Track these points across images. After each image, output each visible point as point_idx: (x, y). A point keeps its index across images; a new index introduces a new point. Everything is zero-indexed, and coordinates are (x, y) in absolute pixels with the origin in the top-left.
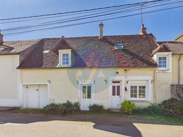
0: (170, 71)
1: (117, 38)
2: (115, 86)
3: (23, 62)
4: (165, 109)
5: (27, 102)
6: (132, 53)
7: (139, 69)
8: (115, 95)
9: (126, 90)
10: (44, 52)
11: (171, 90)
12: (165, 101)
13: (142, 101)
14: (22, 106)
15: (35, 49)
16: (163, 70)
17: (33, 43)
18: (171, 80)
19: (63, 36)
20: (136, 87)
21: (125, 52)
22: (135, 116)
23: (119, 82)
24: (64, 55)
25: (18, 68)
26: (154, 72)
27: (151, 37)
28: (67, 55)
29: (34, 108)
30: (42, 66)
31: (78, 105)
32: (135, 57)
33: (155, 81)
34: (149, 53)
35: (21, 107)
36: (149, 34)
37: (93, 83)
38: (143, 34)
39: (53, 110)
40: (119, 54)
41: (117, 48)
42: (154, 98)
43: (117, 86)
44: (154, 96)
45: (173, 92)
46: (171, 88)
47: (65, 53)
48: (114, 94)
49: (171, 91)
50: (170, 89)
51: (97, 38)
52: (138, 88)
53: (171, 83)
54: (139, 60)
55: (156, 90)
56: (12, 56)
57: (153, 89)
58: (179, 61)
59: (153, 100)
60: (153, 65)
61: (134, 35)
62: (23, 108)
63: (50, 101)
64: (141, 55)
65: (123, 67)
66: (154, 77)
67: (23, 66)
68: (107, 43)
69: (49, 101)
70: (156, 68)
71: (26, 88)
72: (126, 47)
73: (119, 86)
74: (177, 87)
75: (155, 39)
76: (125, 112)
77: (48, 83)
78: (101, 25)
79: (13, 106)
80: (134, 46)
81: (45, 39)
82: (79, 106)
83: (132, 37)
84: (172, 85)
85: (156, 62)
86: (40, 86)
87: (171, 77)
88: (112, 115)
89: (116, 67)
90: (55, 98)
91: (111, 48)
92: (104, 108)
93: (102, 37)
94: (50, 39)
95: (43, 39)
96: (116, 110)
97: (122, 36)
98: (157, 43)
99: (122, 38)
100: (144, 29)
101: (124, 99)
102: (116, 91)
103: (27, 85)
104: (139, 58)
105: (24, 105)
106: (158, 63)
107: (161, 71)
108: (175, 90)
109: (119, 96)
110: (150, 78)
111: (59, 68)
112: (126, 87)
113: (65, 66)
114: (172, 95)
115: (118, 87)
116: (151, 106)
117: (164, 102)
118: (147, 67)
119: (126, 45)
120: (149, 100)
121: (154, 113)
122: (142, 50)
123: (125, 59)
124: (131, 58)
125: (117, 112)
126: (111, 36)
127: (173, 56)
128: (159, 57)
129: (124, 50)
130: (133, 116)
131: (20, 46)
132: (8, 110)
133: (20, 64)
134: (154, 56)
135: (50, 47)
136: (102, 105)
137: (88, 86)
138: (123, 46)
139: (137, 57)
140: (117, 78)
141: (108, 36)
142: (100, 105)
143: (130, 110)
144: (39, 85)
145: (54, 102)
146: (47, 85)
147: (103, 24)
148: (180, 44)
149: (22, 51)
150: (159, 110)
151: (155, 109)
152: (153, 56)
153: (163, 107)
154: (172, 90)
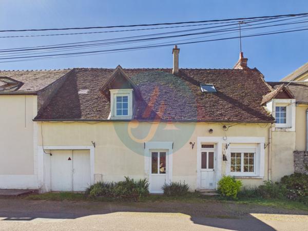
0: (293, 129)
1: (201, 73)
2: (206, 153)
3: (44, 109)
4: (288, 190)
5: (51, 179)
6: (231, 98)
7: (245, 125)
8: (206, 168)
9: (225, 158)
10: (79, 93)
11: (294, 159)
12: (286, 177)
13: (250, 178)
14: (43, 188)
15: (62, 87)
16: (281, 128)
17: (58, 76)
18: (295, 143)
19: (119, 65)
20: (239, 155)
21: (220, 97)
22: (245, 202)
23: (212, 146)
24: (119, 99)
25: (36, 119)
26: (269, 131)
27: (256, 73)
28: (126, 99)
29: (65, 190)
30: (80, 117)
31: (145, 185)
32: (236, 106)
33: (270, 144)
34: (257, 100)
35: (40, 189)
36: (253, 70)
37: (170, 148)
38: (242, 69)
39: (104, 193)
40: (211, 99)
41: (205, 90)
42: (268, 173)
43: (209, 153)
44: (269, 169)
45: (298, 162)
46: (294, 156)
47: (122, 95)
48: (204, 166)
49: (294, 161)
50: (292, 158)
51: (169, 72)
52: (242, 155)
53: (294, 148)
54: (243, 110)
55: (272, 159)
56: (23, 97)
57: (267, 158)
58: (306, 113)
59: (266, 175)
60: (267, 119)
61: (229, 70)
62: (44, 191)
63: (95, 179)
64: (246, 102)
65: (221, 122)
66: (269, 139)
67: (43, 116)
68: (186, 80)
69: (92, 177)
70: (272, 123)
71: (49, 155)
72: (220, 89)
73: (213, 153)
74: (305, 155)
75: (264, 77)
76: (227, 195)
77: (91, 148)
78: (176, 50)
79: (25, 188)
80: (232, 87)
81: (78, 69)
82: (147, 186)
83: (226, 72)
84: (296, 152)
85: (271, 115)
86: (74, 152)
87: (294, 138)
88: (207, 201)
89: (210, 121)
90: (103, 174)
91: (195, 89)
92: (188, 190)
93: (178, 71)
94: (86, 70)
95: (74, 69)
96: (209, 192)
97: (210, 69)
98: (267, 84)
99: (210, 73)
100: (244, 61)
101: (220, 174)
102: (208, 161)
103: (51, 150)
104: (244, 108)
105: (46, 185)
106: (274, 116)
107: (279, 129)
108: (302, 160)
109: (211, 170)
110: (263, 140)
111: (110, 121)
112: (224, 155)
113: (122, 117)
114: (295, 168)
115: (211, 154)
116: (265, 185)
117: (285, 179)
118: (258, 122)
119: (218, 85)
120: (261, 176)
121: (271, 197)
122: (246, 94)
123: (221, 108)
124: (230, 107)
125: (212, 196)
126: (192, 70)
127: (297, 105)
128: (276, 107)
129: (217, 93)
130: (241, 202)
131: (34, 79)
132: (19, 195)
133: (38, 112)
134: (267, 105)
135: (88, 84)
136: (186, 184)
137: (161, 153)
138: (214, 86)
139: (241, 105)
140: (209, 140)
141: (187, 69)
142: (182, 184)
143: (236, 191)
144: (73, 150)
145: (102, 179)
146: (89, 150)
147: (179, 49)
148: (302, 87)
149: (40, 89)
150: (279, 192)
151: (272, 190)
152: (265, 104)
153: (284, 187)
154: (297, 159)
